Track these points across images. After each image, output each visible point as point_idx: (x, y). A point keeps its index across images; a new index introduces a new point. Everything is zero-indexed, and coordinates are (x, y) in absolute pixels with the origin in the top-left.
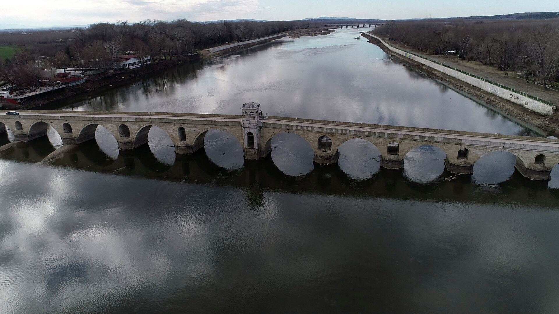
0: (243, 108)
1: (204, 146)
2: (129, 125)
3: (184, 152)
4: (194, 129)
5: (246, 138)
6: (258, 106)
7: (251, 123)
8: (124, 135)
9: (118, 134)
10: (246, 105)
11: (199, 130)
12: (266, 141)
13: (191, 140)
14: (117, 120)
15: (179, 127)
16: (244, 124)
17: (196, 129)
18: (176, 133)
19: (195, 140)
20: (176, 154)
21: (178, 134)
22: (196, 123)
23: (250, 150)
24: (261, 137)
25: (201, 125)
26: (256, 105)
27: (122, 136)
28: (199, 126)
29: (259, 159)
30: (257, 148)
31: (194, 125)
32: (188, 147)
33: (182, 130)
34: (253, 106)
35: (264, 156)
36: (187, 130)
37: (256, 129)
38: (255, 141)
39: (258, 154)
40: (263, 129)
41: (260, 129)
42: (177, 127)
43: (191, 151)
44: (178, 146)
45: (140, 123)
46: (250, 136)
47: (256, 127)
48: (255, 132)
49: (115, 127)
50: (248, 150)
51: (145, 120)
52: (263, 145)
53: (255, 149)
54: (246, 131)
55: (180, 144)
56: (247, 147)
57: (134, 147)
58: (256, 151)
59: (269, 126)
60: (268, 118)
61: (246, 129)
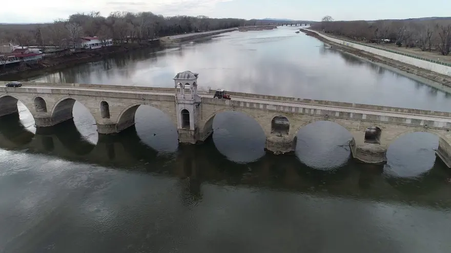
0: (176, 78)
1: (134, 125)
2: (45, 98)
3: (106, 131)
4: (119, 104)
5: (179, 117)
6: (196, 76)
7: (186, 97)
8: (42, 109)
9: (34, 108)
10: (180, 75)
11: (126, 105)
12: (205, 120)
13: (115, 118)
14: (31, 91)
15: (102, 100)
16: (178, 99)
17: (121, 104)
18: (98, 109)
19: (119, 118)
20: (99, 134)
21: (100, 110)
22: (121, 97)
23: (185, 132)
24: (199, 116)
26: (193, 75)
27: (38, 110)
28: (125, 100)
29: (197, 142)
30: (193, 129)
31: (118, 99)
32: (112, 126)
33: (105, 105)
34: (189, 76)
35: (203, 139)
36: (110, 105)
37: (192, 105)
38: (191, 121)
39: (194, 137)
40: (202, 106)
41: (198, 105)
42: (100, 101)
43: (116, 131)
44: (100, 124)
45: (57, 96)
46: (185, 113)
47: (192, 102)
48: (191, 109)
49: (30, 99)
50: (182, 132)
51: (62, 92)
52: (202, 125)
53: (191, 131)
54: (181, 107)
55: (103, 121)
56: (181, 128)
57: (51, 124)
58: (193, 133)
59: (209, 102)
60: (210, 93)
61: (180, 105)
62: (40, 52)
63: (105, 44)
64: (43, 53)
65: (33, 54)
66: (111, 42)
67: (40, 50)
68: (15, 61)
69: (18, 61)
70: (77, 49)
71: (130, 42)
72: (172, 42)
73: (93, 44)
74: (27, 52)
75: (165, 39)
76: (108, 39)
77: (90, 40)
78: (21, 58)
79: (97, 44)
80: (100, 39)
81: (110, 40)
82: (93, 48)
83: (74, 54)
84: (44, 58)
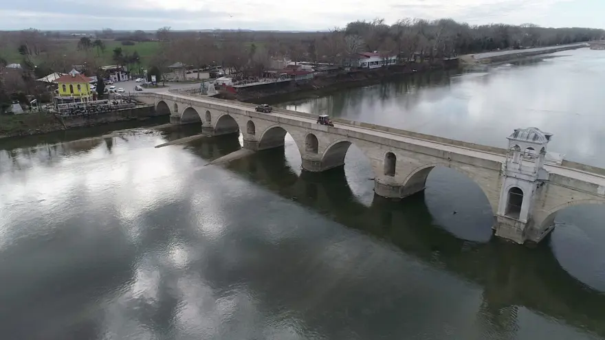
0: (512, 138)
1: (423, 190)
2: (319, 136)
3: (386, 194)
4: (411, 160)
5: (504, 197)
6: (548, 137)
7: (522, 168)
8: (312, 149)
9: (304, 146)
10: (520, 133)
11: (419, 163)
12: (548, 211)
13: (403, 177)
14: (305, 126)
15: (389, 151)
16: (508, 169)
17: (414, 161)
18: (381, 161)
19: (408, 179)
20: (376, 195)
21: (383, 163)
22: (416, 150)
23: (509, 222)
24: (539, 202)
25: (423, 156)
26: (543, 135)
27: (308, 149)
28: (421, 156)
29: (525, 242)
30: (526, 221)
31: (411, 153)
32: (396, 188)
33: (391, 157)
34: (536, 137)
35: (537, 239)
36: (398, 159)
37: (532, 185)
38: (525, 207)
39: (524, 234)
40: (548, 187)
41: (541, 184)
42: (386, 150)
43: (399, 195)
44: (380, 182)
45: (334, 135)
46: (516, 196)
47: (533, 180)
48: (528, 190)
49: (301, 135)
50: (505, 221)
51: (340, 132)
52: (541, 220)
53: (520, 222)
54: (512, 183)
55: (384, 179)
56: (503, 214)
57: (320, 169)
58: (523, 227)
59: (564, 183)
60: (562, 165)
61: (509, 179)
62: (313, 70)
63: (387, 63)
64: (316, 71)
65: (304, 72)
66: (394, 60)
67: (313, 68)
68: (286, 80)
69: (289, 79)
70: (353, 68)
71: (418, 61)
72: (478, 62)
73: (373, 62)
74: (299, 69)
75: (467, 58)
76: (392, 56)
77: (369, 57)
78: (293, 76)
79: (377, 62)
80: (382, 56)
81: (394, 58)
82: (371, 67)
83: (349, 73)
84: (316, 77)
